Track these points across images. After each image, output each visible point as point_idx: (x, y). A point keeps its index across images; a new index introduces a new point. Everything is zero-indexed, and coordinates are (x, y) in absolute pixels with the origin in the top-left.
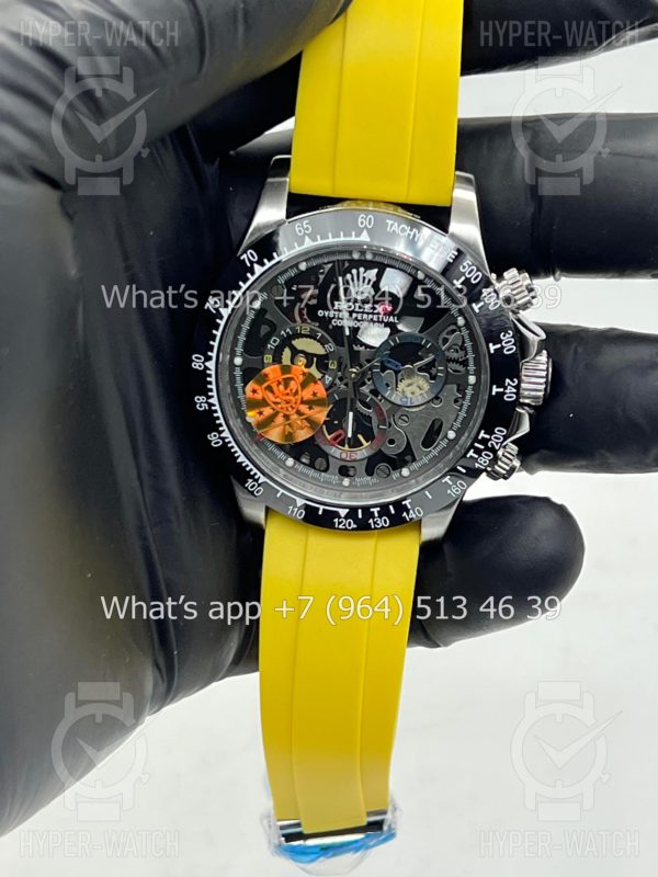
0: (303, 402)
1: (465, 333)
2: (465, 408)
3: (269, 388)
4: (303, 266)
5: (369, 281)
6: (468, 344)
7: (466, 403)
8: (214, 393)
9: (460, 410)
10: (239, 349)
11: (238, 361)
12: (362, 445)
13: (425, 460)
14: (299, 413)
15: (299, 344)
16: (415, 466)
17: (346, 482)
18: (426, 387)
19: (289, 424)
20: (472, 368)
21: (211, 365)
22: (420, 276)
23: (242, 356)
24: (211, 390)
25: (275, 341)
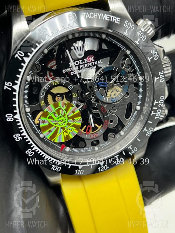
0: (69, 118)
1: (131, 57)
2: (141, 93)
3: (51, 117)
4: (46, 51)
5: (80, 47)
6: (134, 62)
7: (141, 91)
8: (24, 130)
9: (139, 95)
10: (27, 104)
11: (28, 110)
12: (98, 128)
13: (130, 124)
14: (68, 124)
15: (55, 91)
16: (125, 129)
17: (96, 148)
18: (120, 90)
19: (66, 132)
20: (139, 73)
21: (17, 116)
22: (104, 36)
23: (29, 106)
24: (21, 129)
25: (43, 94)
